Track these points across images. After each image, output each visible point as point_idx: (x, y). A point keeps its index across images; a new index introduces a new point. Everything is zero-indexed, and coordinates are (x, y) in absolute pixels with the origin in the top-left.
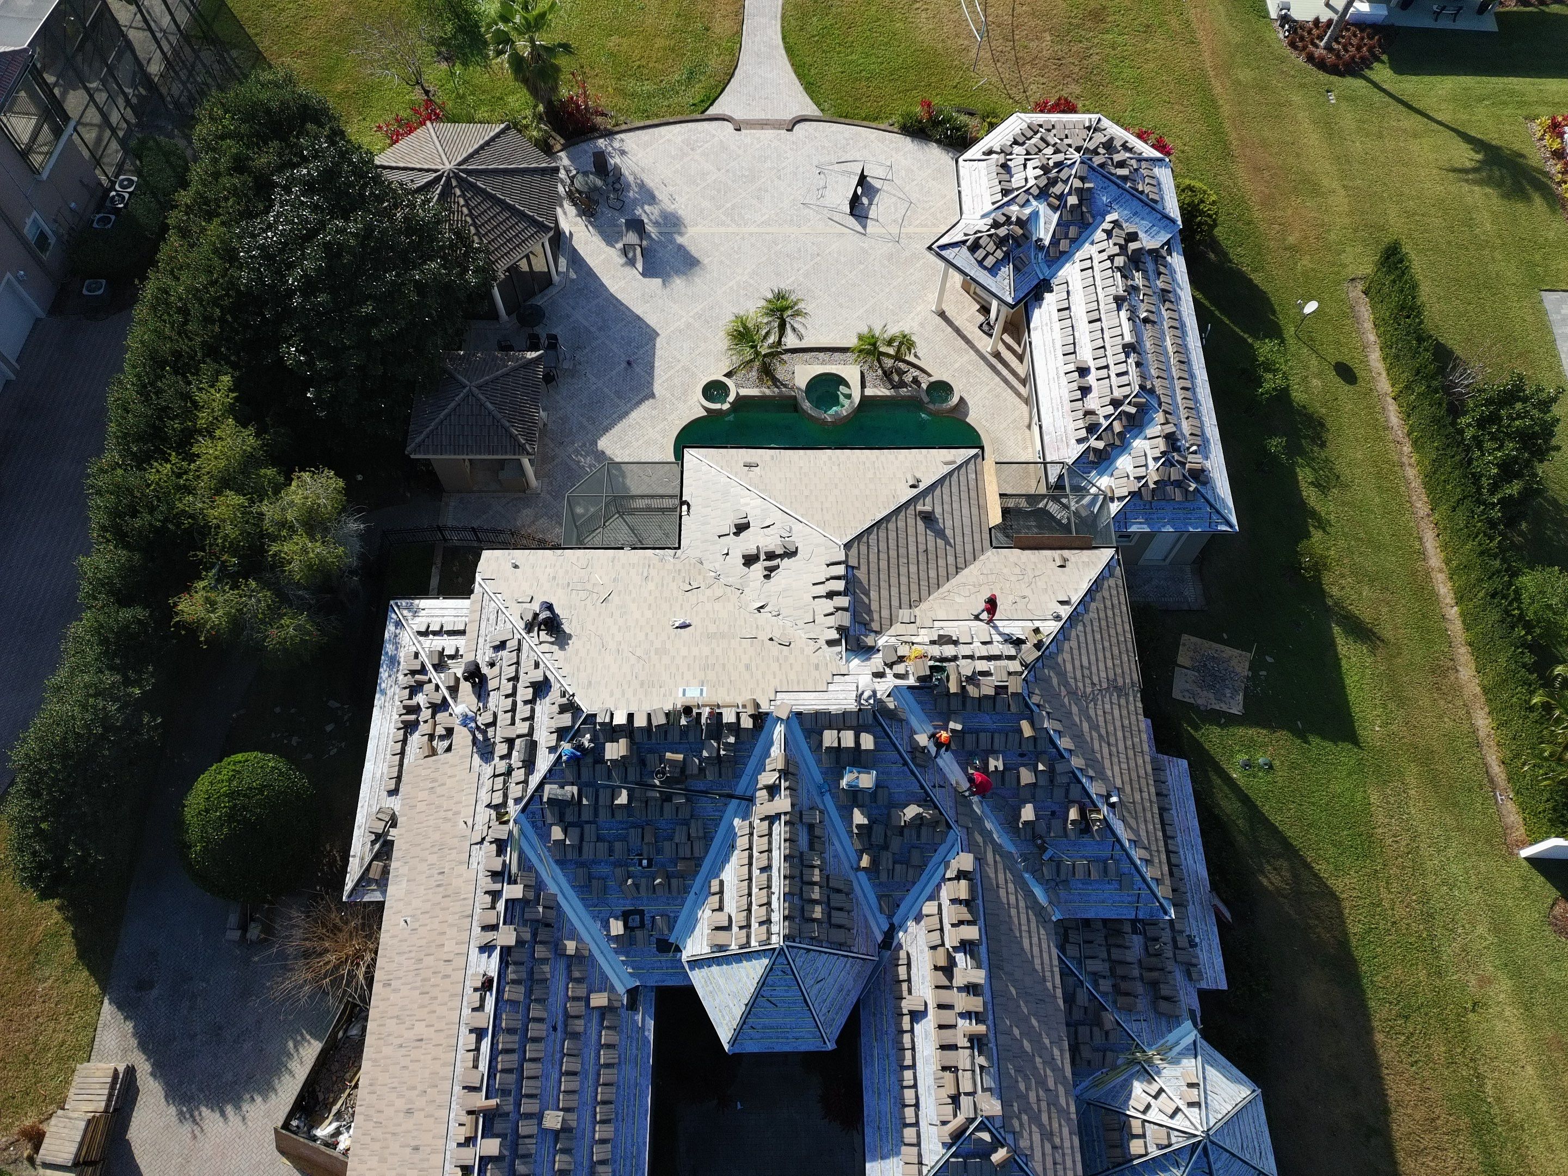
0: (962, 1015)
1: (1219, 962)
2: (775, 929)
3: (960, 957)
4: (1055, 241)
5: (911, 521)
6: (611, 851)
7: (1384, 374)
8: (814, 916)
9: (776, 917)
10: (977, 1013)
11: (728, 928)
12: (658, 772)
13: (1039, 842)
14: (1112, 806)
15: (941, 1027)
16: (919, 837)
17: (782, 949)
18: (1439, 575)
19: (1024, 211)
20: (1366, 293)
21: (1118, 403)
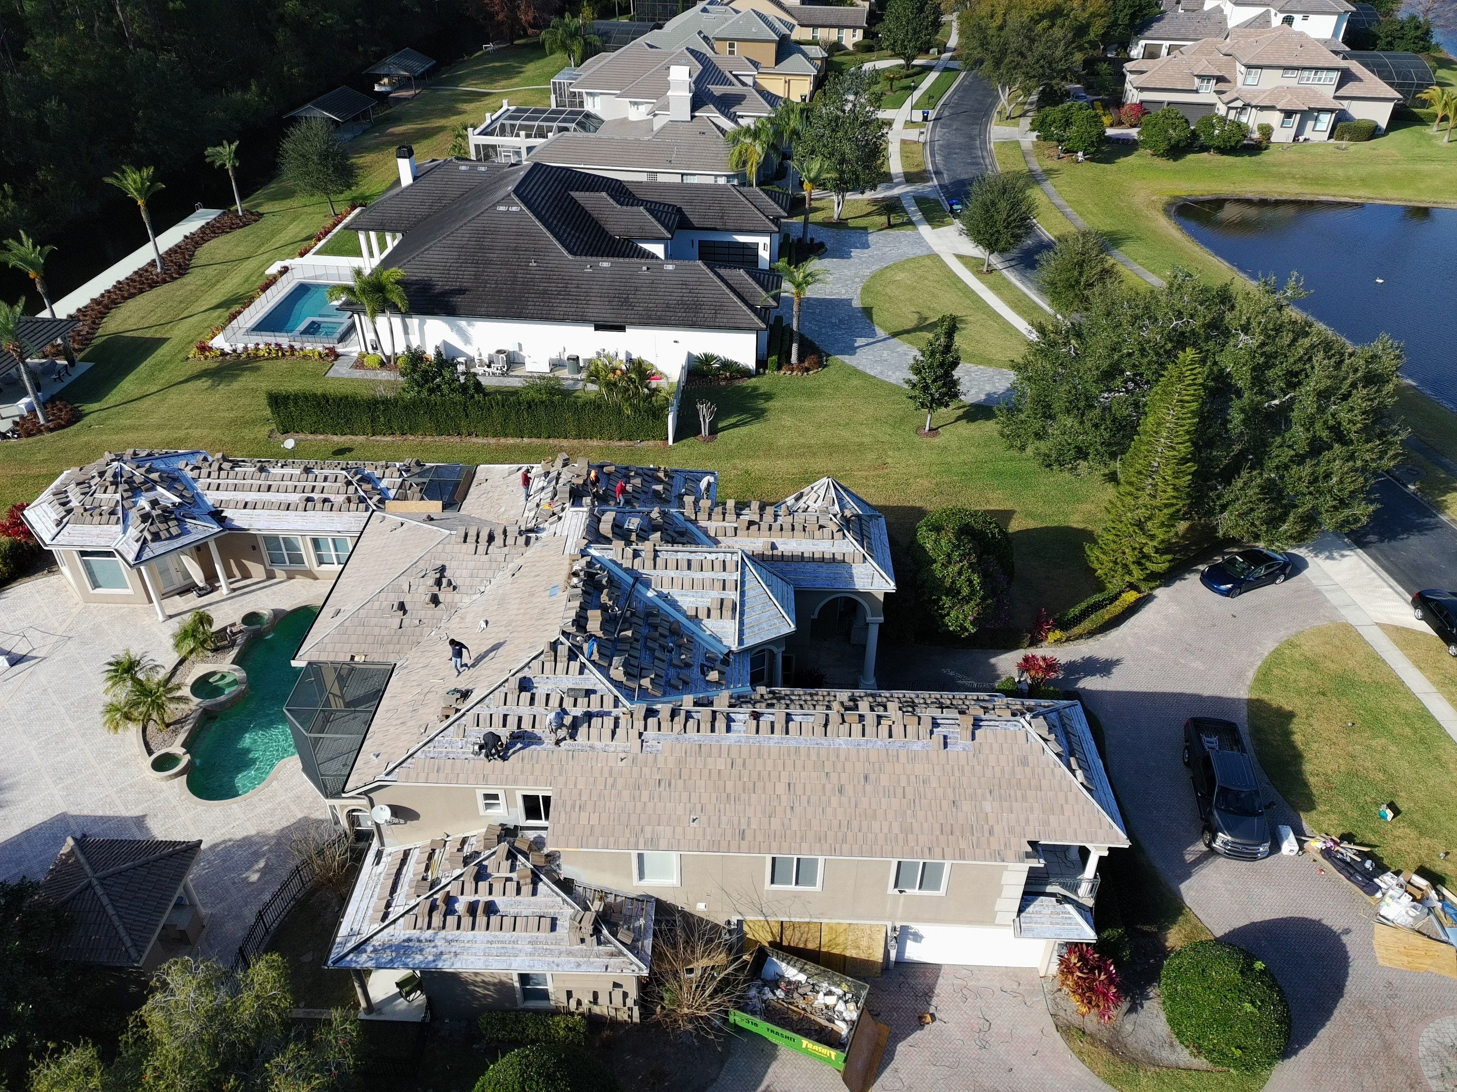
4: (180, 496)
7: (353, 437)
11: (722, 602)
15: (781, 533)
19: (143, 502)
20: (286, 432)
21: (349, 483)
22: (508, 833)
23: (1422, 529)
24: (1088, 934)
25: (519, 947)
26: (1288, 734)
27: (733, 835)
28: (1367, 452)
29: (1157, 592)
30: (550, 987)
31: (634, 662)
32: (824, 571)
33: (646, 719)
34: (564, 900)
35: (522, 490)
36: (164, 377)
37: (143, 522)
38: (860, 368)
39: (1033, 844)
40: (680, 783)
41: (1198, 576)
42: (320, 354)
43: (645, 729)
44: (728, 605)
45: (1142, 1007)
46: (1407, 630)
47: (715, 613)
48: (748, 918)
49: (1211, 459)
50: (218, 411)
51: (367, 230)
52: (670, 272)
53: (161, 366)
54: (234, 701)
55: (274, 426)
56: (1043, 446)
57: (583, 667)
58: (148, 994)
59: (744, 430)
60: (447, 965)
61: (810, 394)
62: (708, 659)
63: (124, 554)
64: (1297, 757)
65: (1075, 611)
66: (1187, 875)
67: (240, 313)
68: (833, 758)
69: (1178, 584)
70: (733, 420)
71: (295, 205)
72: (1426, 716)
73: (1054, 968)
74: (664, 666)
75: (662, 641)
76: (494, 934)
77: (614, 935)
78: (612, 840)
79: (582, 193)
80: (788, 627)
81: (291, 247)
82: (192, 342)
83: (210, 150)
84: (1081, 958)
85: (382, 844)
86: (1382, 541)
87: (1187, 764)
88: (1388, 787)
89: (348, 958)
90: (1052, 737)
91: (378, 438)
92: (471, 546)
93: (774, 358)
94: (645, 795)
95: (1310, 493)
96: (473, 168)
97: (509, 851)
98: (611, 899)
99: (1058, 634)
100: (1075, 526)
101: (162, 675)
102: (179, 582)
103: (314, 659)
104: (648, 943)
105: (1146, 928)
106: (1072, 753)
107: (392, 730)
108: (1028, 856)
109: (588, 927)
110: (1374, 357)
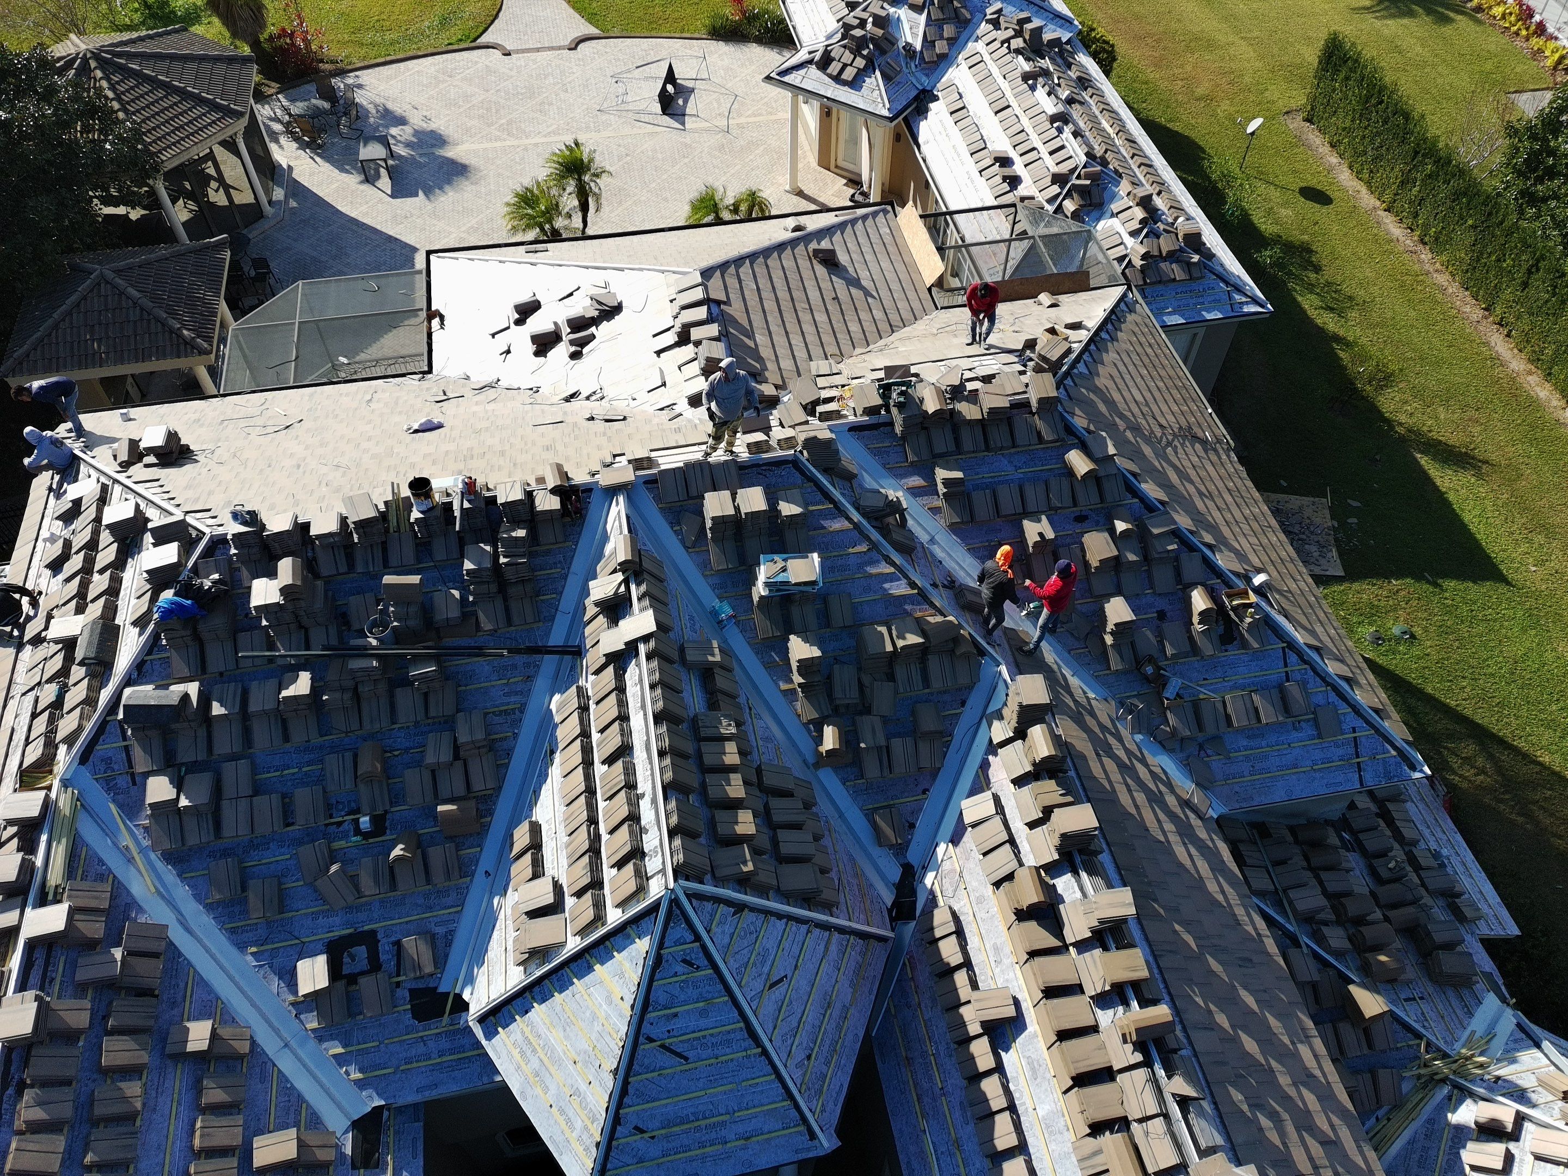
0: (1103, 1000)
1: (1488, 889)
2: (652, 865)
3: (1065, 884)
4: (928, 43)
5: (804, 263)
6: (288, 817)
7: (1364, 191)
8: (740, 829)
9: (651, 841)
10: (1136, 985)
11: (555, 908)
12: (374, 624)
13: (1149, 670)
14: (1259, 591)
15: (1064, 1035)
16: (926, 682)
17: (674, 902)
18: (1530, 378)
21: (1064, 180)
42: (1560, 61)
55: (1306, 100)
91: (1391, 220)
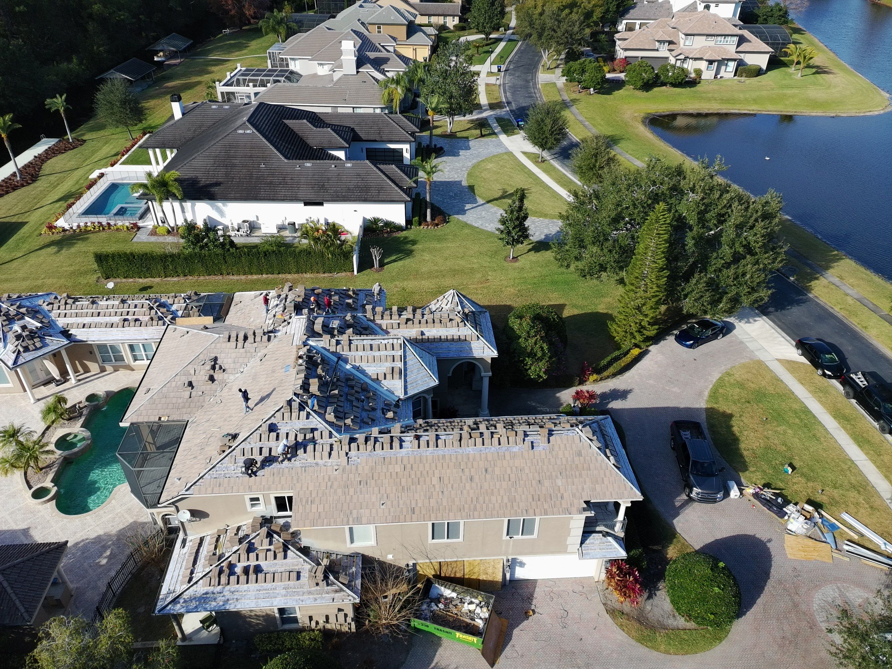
7: (152, 279)
11: (393, 369)
19: (17, 327)
20: (107, 278)
21: (151, 308)
22: (266, 521)
23: (799, 302)
24: (622, 554)
25: (277, 591)
26: (730, 427)
27: (407, 511)
28: (765, 259)
29: (650, 348)
30: (298, 615)
31: (340, 409)
32: (454, 347)
33: (349, 444)
34: (304, 560)
35: (264, 306)
36: (26, 247)
37: (17, 340)
38: (469, 222)
39: (587, 502)
40: (373, 482)
41: (674, 337)
42: (127, 228)
43: (350, 450)
44: (396, 371)
45: (656, 595)
46: (794, 362)
47: (389, 376)
48: (419, 561)
49: (677, 268)
50: (62, 267)
51: (154, 148)
52: (349, 168)
53: (24, 240)
54: (83, 451)
55: (100, 275)
56: (580, 264)
57: (308, 415)
58: (37, 642)
59: (400, 263)
60: (232, 607)
61: (440, 239)
62: (386, 405)
63: (6, 361)
64: (736, 440)
65: (604, 362)
66: (677, 514)
67: (74, 203)
68: (465, 460)
69: (662, 343)
70: (393, 258)
71: (106, 134)
72: (807, 411)
73: (603, 576)
74: (359, 410)
75: (357, 395)
76: (261, 585)
77: (337, 579)
78: (332, 520)
79: (291, 121)
80: (434, 382)
81: (105, 161)
82: (43, 223)
83: (48, 100)
84: (619, 568)
85: (186, 535)
86: (777, 311)
87: (673, 449)
88: (788, 454)
89: (168, 608)
90: (595, 438)
91: (169, 279)
92: (233, 343)
93: (417, 218)
94: (352, 491)
95: (735, 285)
96: (221, 107)
97: (268, 533)
98: (334, 557)
99: (595, 376)
100: (601, 311)
101: (35, 437)
102: (43, 377)
103: (134, 421)
104: (359, 582)
105: (655, 547)
106: (607, 447)
107: (188, 462)
108: (585, 510)
109: (320, 575)
110: (767, 202)
